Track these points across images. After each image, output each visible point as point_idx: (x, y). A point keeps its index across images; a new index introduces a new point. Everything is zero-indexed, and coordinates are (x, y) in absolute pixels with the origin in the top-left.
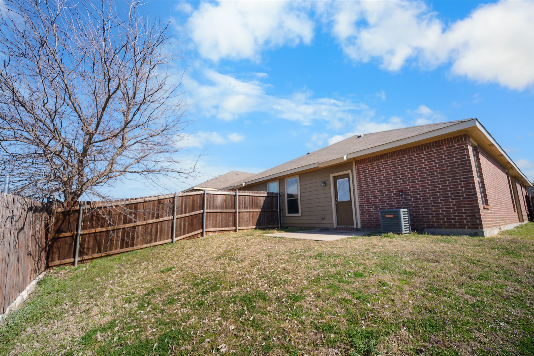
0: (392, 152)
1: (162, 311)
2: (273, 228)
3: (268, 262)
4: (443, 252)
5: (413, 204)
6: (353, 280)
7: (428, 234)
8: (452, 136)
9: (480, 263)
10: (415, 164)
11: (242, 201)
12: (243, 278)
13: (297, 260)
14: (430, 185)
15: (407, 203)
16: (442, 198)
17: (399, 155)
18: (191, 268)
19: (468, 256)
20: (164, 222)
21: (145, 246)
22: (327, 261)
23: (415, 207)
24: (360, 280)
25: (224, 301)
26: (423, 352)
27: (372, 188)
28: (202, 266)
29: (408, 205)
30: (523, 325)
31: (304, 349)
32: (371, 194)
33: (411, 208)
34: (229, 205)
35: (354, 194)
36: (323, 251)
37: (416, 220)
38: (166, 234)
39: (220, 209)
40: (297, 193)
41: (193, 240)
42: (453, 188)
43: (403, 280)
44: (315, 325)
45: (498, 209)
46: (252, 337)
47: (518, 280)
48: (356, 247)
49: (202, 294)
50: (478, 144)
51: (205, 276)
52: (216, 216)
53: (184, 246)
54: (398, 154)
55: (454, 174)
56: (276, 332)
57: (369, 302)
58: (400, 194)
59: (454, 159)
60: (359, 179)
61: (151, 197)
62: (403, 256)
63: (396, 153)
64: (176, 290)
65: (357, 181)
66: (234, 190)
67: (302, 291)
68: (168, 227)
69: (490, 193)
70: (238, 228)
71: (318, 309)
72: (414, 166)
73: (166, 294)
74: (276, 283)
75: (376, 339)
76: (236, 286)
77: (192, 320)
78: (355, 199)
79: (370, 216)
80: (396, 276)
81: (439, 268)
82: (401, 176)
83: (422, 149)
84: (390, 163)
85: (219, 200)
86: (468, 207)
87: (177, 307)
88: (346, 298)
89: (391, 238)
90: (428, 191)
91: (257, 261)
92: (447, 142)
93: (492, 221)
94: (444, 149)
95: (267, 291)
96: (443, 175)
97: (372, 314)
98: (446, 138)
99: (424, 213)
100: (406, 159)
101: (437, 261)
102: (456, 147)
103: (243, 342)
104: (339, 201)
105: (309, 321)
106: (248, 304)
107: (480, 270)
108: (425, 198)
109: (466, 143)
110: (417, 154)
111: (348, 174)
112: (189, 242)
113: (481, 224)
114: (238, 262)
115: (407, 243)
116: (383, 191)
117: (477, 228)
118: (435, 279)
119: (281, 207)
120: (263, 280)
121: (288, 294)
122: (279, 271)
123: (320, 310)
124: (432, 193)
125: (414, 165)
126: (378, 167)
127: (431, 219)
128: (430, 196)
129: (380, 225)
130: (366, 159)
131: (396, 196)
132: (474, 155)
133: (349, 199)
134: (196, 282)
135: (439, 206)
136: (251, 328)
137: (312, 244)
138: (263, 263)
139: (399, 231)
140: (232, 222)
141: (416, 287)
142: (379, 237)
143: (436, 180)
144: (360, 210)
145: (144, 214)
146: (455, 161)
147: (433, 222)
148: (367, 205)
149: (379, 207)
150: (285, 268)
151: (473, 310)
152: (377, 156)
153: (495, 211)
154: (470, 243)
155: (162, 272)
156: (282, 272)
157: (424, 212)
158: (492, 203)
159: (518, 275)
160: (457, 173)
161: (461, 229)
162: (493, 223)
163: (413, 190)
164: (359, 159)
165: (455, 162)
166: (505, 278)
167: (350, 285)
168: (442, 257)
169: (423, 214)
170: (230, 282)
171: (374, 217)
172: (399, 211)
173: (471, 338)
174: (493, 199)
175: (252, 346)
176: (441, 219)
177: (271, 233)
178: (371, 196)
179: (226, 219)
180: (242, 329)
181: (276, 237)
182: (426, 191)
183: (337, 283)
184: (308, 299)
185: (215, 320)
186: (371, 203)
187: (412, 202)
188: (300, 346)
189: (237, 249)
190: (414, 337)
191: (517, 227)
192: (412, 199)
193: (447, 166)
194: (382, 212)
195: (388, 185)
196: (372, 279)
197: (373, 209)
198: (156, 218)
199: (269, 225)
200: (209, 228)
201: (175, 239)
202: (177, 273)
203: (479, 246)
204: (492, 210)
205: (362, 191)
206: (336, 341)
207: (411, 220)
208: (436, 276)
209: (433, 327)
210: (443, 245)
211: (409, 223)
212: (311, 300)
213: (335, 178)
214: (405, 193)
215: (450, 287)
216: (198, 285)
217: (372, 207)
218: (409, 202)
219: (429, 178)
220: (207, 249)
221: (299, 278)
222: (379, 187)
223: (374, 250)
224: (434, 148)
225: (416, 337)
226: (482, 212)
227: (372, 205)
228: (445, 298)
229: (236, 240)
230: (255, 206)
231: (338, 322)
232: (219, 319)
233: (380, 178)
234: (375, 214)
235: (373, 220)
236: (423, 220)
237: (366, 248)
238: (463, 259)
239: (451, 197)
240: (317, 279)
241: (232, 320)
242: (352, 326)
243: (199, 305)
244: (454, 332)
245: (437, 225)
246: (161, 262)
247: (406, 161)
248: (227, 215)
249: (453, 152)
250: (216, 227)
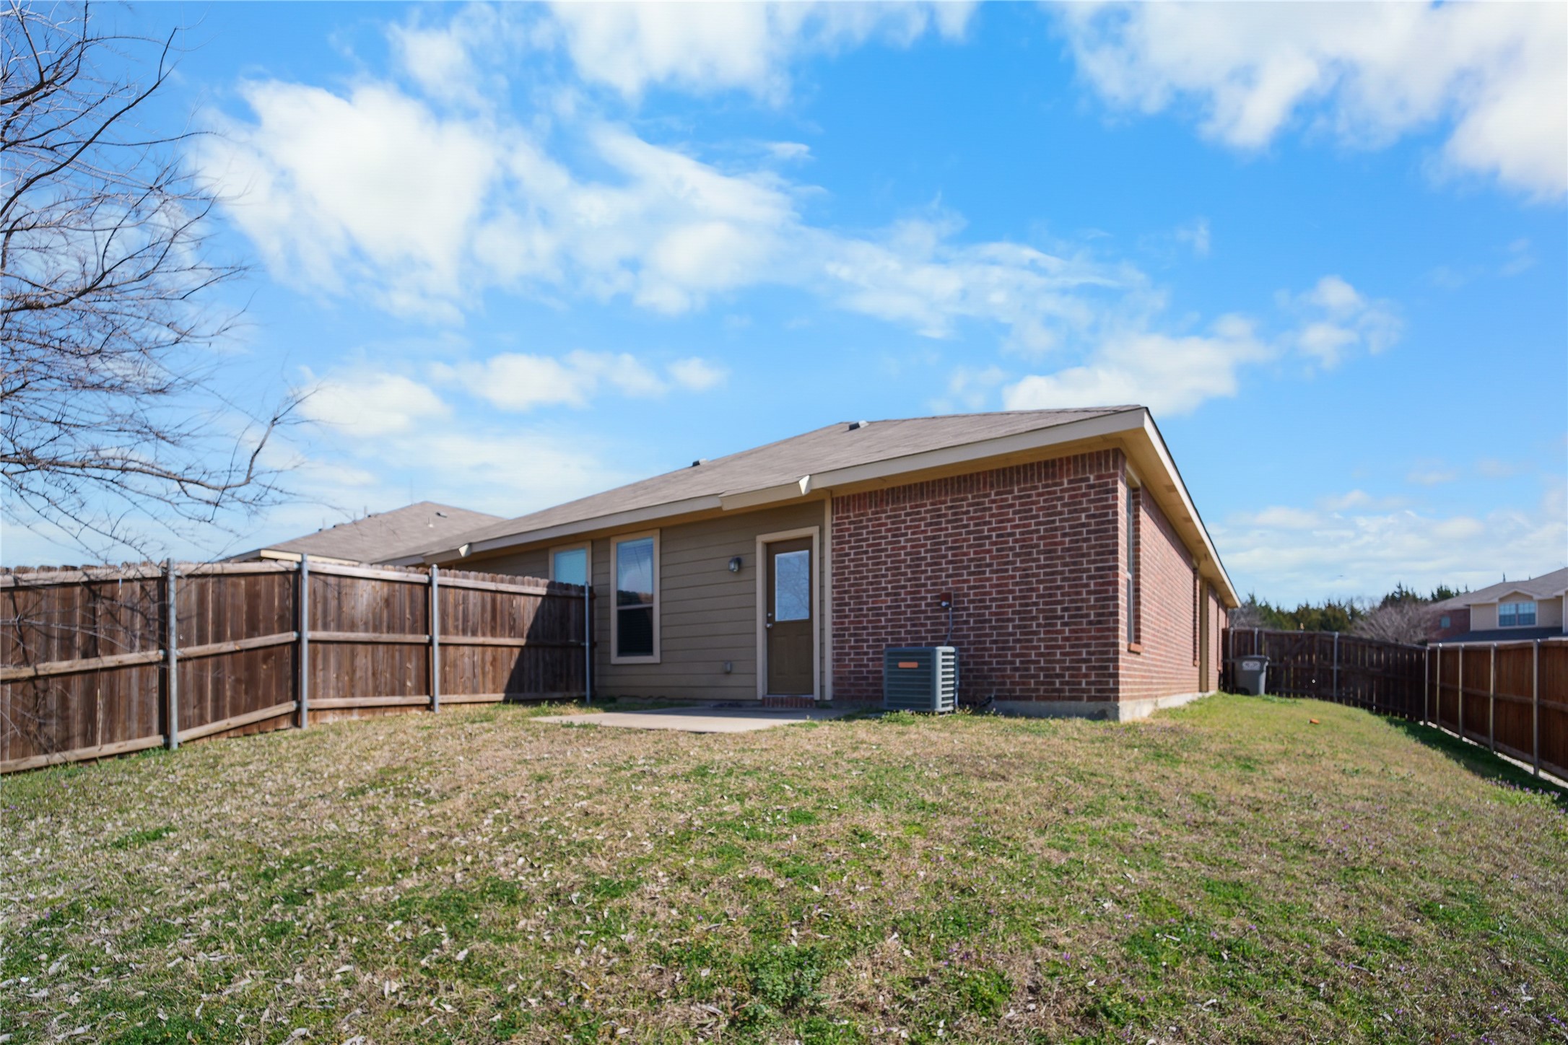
0: (934, 482)
1: (117, 970)
2: (564, 701)
3: (534, 796)
4: (1020, 756)
5: (972, 633)
6: (786, 830)
7: (995, 715)
8: (1087, 451)
9: (1094, 779)
11: (456, 606)
12: (443, 847)
13: (629, 788)
14: (1016, 584)
15: (956, 630)
16: (1041, 621)
17: (952, 493)
18: (246, 825)
19: (1073, 763)
20: (123, 671)
21: (41, 760)
22: (721, 785)
23: (974, 643)
24: (803, 829)
25: (366, 917)
26: (928, 982)
27: (872, 583)
28: (289, 819)
29: (958, 637)
30: (1146, 902)
31: (620, 1016)
32: (867, 603)
33: (966, 646)
34: (402, 619)
35: (822, 601)
36: (713, 761)
37: (975, 677)
38: (135, 717)
39: (366, 630)
40: (649, 592)
41: (258, 737)
42: (1069, 594)
43: (914, 824)
44: (661, 950)
45: (1161, 655)
46: (458, 1004)
47: (1160, 811)
48: (809, 747)
49: (285, 904)
50: (1142, 482)
51: (300, 850)
52: (353, 656)
53: (217, 758)
55: (1077, 556)
56: (539, 983)
57: (817, 882)
58: (944, 604)
59: (1083, 515)
60: (839, 556)
62: (924, 767)
64: (179, 897)
65: (833, 562)
66: (422, 564)
67: (634, 869)
68: (144, 690)
69: (1149, 615)
70: (439, 698)
71: (674, 912)
72: (986, 528)
73: (136, 914)
74: (555, 854)
75: (819, 968)
76: (418, 870)
77: (243, 984)
78: (822, 616)
79: (861, 666)
80: (897, 815)
81: (1003, 792)
82: (950, 553)
83: (1011, 480)
84: (926, 512)
85: (363, 599)
86: (1097, 645)
87: (183, 949)
88: (758, 876)
89: (904, 724)
90: (1011, 601)
91: (498, 794)
92: (1072, 466)
93: (1141, 683)
94: (1062, 484)
95: (521, 878)
96: (1052, 558)
97: (820, 910)
99: (994, 660)
101: (1003, 777)
102: (1092, 481)
103: (427, 1021)
104: (777, 619)
105: (643, 944)
106: (453, 919)
107: (1091, 793)
108: (1003, 620)
109: (1116, 475)
111: (810, 538)
112: (239, 746)
113: (1117, 690)
114: (430, 801)
115: (942, 735)
116: (899, 594)
117: (1107, 699)
118: (988, 819)
119: (596, 634)
120: (511, 846)
121: (590, 879)
122: (568, 819)
123: (681, 913)
124: (1021, 605)
125: (985, 523)
126: (893, 523)
127: (1009, 677)
128: (1014, 613)
129: (882, 691)
130: (865, 494)
131: (933, 611)
132: (1128, 511)
133: (804, 615)
134: (263, 868)
135: (1031, 641)
136: (459, 981)
137: (683, 741)
138: (518, 800)
139: (929, 706)
140: (418, 676)
141: (941, 839)
142: (875, 723)
143: (1034, 571)
144: (834, 648)
145: (22, 638)
146: (1084, 520)
147: (1012, 683)
148: (855, 635)
149: (887, 640)
150: (590, 810)
151: (1055, 880)
152: (893, 489)
153: (1152, 659)
154: (1084, 735)
155: (119, 845)
156: (579, 823)
157: (995, 656)
158: (1149, 640)
159: (1163, 801)
160: (1083, 555)
161: (1073, 703)
162: (1142, 690)
163: (975, 594)
164: (845, 493)
165: (1084, 525)
166: (1137, 809)
167: (775, 843)
168: (1016, 768)
169: (991, 663)
170: (394, 860)
171: (871, 668)
172: (934, 652)
173: (1038, 942)
174: (1154, 629)
175: (457, 1027)
176: (1033, 676)
177: (555, 714)
178: (868, 609)
179: (393, 667)
180: (427, 987)
181: (570, 725)
182: (1007, 599)
183: (740, 842)
184: (652, 888)
185: (330, 975)
186: (865, 628)
187: (969, 629)
188: (610, 1010)
189: (430, 764)
190: (913, 953)
191: (1192, 703)
192: (972, 620)
193: (1065, 535)
194: (890, 654)
195: (915, 579)
196: (837, 825)
197: (868, 647)
198: (85, 656)
199: (553, 689)
200: (326, 695)
201: (178, 736)
202: (187, 846)
203: (1103, 741)
204: (1144, 658)
205: (845, 592)
206: (713, 985)
207: (961, 678)
208: (993, 811)
209: (960, 926)
210: (1026, 739)
211: (954, 685)
212: (658, 889)
213: (771, 549)
214: (956, 603)
215: (1018, 834)
216: (269, 876)
217: (867, 641)
218: (961, 630)
219: (1018, 564)
220: (313, 766)
221: (629, 834)
222: (890, 582)
223: (855, 755)
224: (1039, 480)
225: (920, 953)
226: (1124, 660)
227: (868, 634)
228: (1003, 860)
229: (430, 736)
230: (502, 626)
231: (727, 937)
232: (345, 968)
233: (895, 555)
234: (872, 660)
235: (866, 678)
236: (991, 677)
237: (834, 749)
238: (1060, 771)
239: (1062, 617)
240: (683, 835)
241: (394, 968)
242: (764, 944)
243: (271, 937)
244: (1005, 931)
245: (1021, 690)
246: (117, 815)
247: (967, 512)
248: (397, 655)
249: (1084, 495)
250: (353, 695)
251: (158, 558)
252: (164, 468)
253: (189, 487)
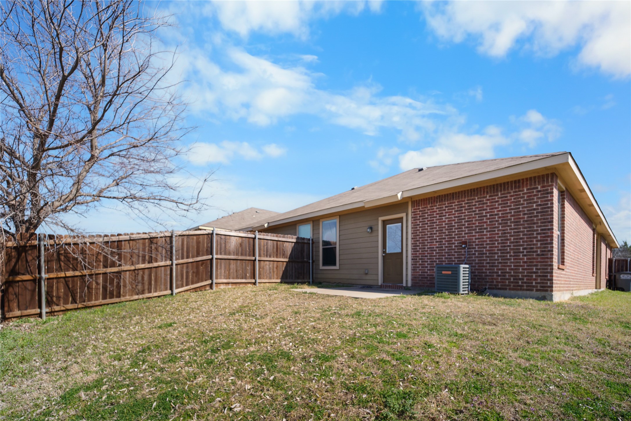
0: (459, 192)
1: (162, 370)
2: (303, 283)
3: (294, 319)
4: (503, 315)
5: (477, 259)
6: (395, 340)
7: (488, 296)
8: (536, 175)
9: (541, 328)
10: (486, 209)
11: (264, 246)
12: (263, 336)
13: (330, 318)
14: (500, 237)
15: (469, 258)
16: (512, 254)
17: (468, 197)
18: (197, 323)
19: (530, 320)
20: (160, 268)
21: (136, 297)
22: (367, 320)
23: (478, 263)
24: (403, 341)
25: (238, 360)
26: (463, 412)
27: (429, 237)
28: (211, 322)
29: (470, 261)
30: (573, 388)
31: (331, 409)
32: (427, 245)
33: (474, 265)
34: (246, 251)
35: (407, 245)
36: (363, 310)
37: (478, 279)
38: (163, 284)
39: (234, 255)
40: (335, 241)
41: (200, 292)
42: (526, 242)
43: (453, 342)
44: (346, 385)
45: (575, 271)
46: (271, 396)
47: (579, 345)
48: (403, 306)
49: (212, 352)
50: (566, 188)
51: (215, 333)
52: (230, 264)
53: (187, 299)
54: (466, 194)
55: (531, 224)
56: (300, 392)
57: (410, 364)
58: (463, 246)
59: (535, 205)
60: (415, 226)
61: (139, 234)
62: (456, 318)
63: (465, 193)
64: (179, 347)
65: (412, 228)
66: (252, 231)
67: (334, 351)
68: (166, 275)
69: (569, 251)
70: (258, 281)
71: (350, 370)
72: (484, 212)
73: (166, 351)
74: (303, 342)
75: (413, 400)
76: (254, 344)
77: (200, 380)
78: (407, 251)
79: (424, 272)
80: (445, 337)
81: (495, 331)
82: (466, 224)
83: (497, 189)
84: (455, 205)
85: (233, 243)
86: (541, 266)
87: (181, 365)
88: (384, 359)
89: (445, 298)
90: (496, 245)
91: (281, 318)
92: (529, 182)
93: (564, 284)
94: (523, 190)
95: (291, 351)
96: (518, 225)
97: (412, 376)
98: (528, 176)
99: (488, 271)
100: (476, 202)
101: (495, 324)
102: (539, 189)
103: (261, 401)
104: (387, 252)
105: (339, 381)
106: (268, 364)
107: (540, 335)
108: (493, 253)
109: (552, 185)
110: (490, 197)
111: (402, 218)
112: (194, 295)
113: (552, 287)
114: (257, 319)
115: (463, 304)
116: (442, 242)
117: (547, 291)
118: (488, 343)
119: (314, 257)
120: (287, 338)
121: (317, 354)
122: (307, 329)
123: (353, 370)
124: (501, 247)
125: (484, 210)
126: (439, 211)
127: (495, 279)
128: (498, 250)
129: (434, 284)
130: (427, 199)
131: (458, 249)
132: (559, 202)
133: (399, 251)
134: (204, 339)
135: (507, 263)
136: (271, 388)
137: (350, 301)
138: (288, 321)
139: (456, 291)
140: (251, 272)
141: (466, 350)
142: (431, 297)
143: (509, 231)
144: (412, 265)
145: (131, 256)
146: (535, 207)
147: (497, 282)
148: (422, 259)
149: (436, 261)
150: (315, 326)
151: (524, 373)
152: (440, 196)
153: (570, 273)
154: (535, 307)
155: (160, 327)
156: (311, 331)
157: (488, 269)
158: (569, 263)
159: (580, 341)
160: (534, 224)
161: (528, 292)
162: (565, 287)
163: (479, 242)
164: (417, 199)
165: (534, 209)
166: (565, 344)
167: (391, 345)
168: (500, 321)
169: (486, 273)
170: (246, 340)
171: (429, 273)
172: (459, 267)
173: (516, 400)
174: (571, 258)
175: (272, 405)
176: (507, 279)
177: (300, 288)
178: (428, 248)
179: (242, 269)
180: (260, 389)
181: (306, 293)
182: (495, 244)
183: (376, 344)
184: (340, 359)
185: (227, 380)
186: (426, 256)
187: (475, 257)
188: (327, 406)
189: (257, 305)
190: (455, 399)
191: (592, 294)
192: (477, 253)
193: (524, 214)
194: (438, 268)
195: (450, 235)
196: (417, 340)
197: (428, 264)
198: (149, 263)
199: (298, 278)
200: (221, 278)
201: (176, 291)
202: (180, 329)
203: (545, 310)
204: (567, 272)
205: (417, 241)
206: (368, 402)
207: (472, 279)
208: (490, 339)
209: (477, 389)
210: (505, 307)
211: (468, 282)
212: (343, 360)
213: (385, 223)
214: (469, 245)
215: (504, 351)
216: (206, 342)
217: (427, 262)
218: (472, 257)
219: (500, 228)
220: (218, 304)
221: (331, 337)
222: (438, 236)
223: (423, 311)
224: (512, 189)
225: (458, 399)
226: (556, 273)
227: (428, 259)
228: (497, 362)
229: (256, 294)
230: (280, 254)
231: (373, 382)
232: (232, 378)
233: (440, 225)
234: (430, 270)
235: (427, 278)
236: (486, 279)
237: (414, 308)
238: (523, 323)
239: (523, 252)
240: (353, 339)
241: (248, 380)
242: (388, 387)
243: (208, 364)
244: (499, 394)
245: (501, 285)
246: (158, 317)
247: (475, 205)
248: (244, 264)
249: (535, 195)
250: (229, 279)
251: (170, 230)
252: (172, 199)
253: (179, 205)
